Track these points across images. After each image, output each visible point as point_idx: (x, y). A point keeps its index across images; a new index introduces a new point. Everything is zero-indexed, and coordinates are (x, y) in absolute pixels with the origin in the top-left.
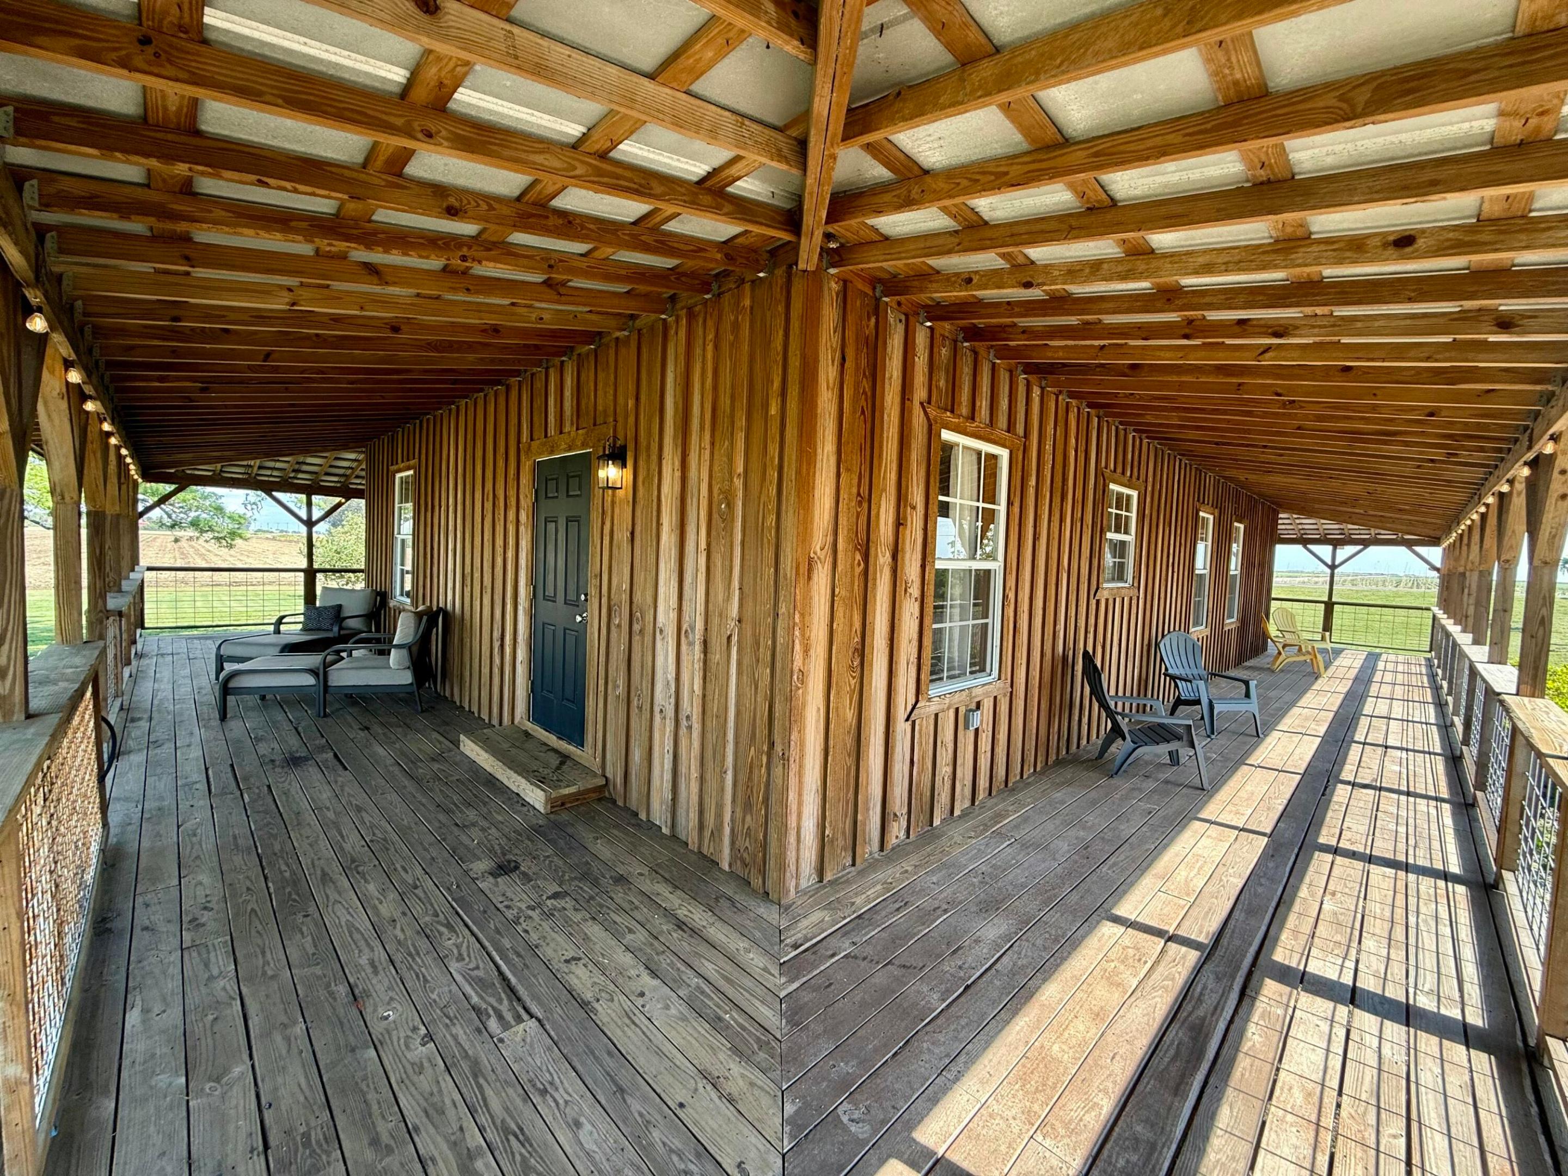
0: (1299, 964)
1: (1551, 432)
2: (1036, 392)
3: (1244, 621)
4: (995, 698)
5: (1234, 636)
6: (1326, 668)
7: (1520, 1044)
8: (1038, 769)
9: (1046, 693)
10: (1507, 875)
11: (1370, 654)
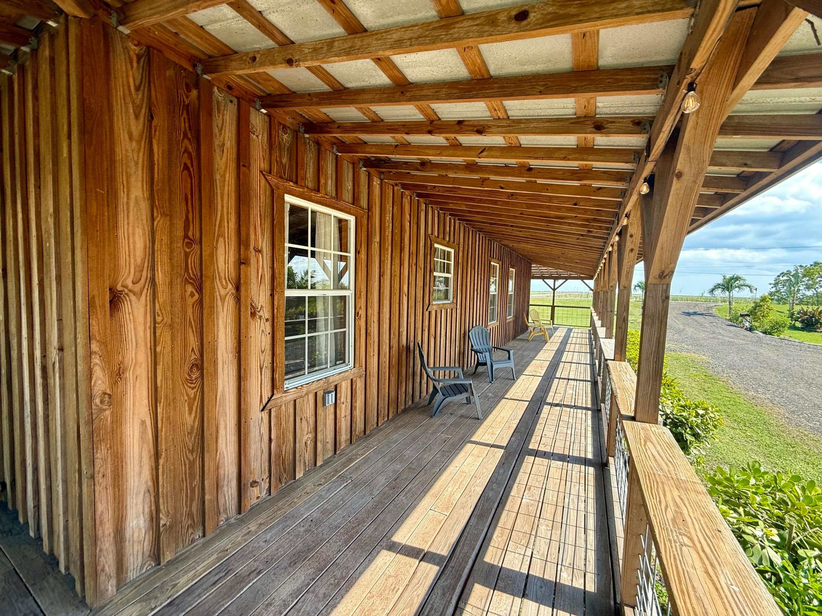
0: (498, 563)
1: (625, 213)
2: (376, 182)
3: (516, 317)
4: (352, 380)
5: (511, 325)
6: (550, 338)
7: (612, 603)
8: (390, 417)
9: (394, 371)
10: (611, 460)
11: (569, 329)
